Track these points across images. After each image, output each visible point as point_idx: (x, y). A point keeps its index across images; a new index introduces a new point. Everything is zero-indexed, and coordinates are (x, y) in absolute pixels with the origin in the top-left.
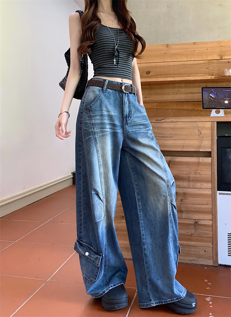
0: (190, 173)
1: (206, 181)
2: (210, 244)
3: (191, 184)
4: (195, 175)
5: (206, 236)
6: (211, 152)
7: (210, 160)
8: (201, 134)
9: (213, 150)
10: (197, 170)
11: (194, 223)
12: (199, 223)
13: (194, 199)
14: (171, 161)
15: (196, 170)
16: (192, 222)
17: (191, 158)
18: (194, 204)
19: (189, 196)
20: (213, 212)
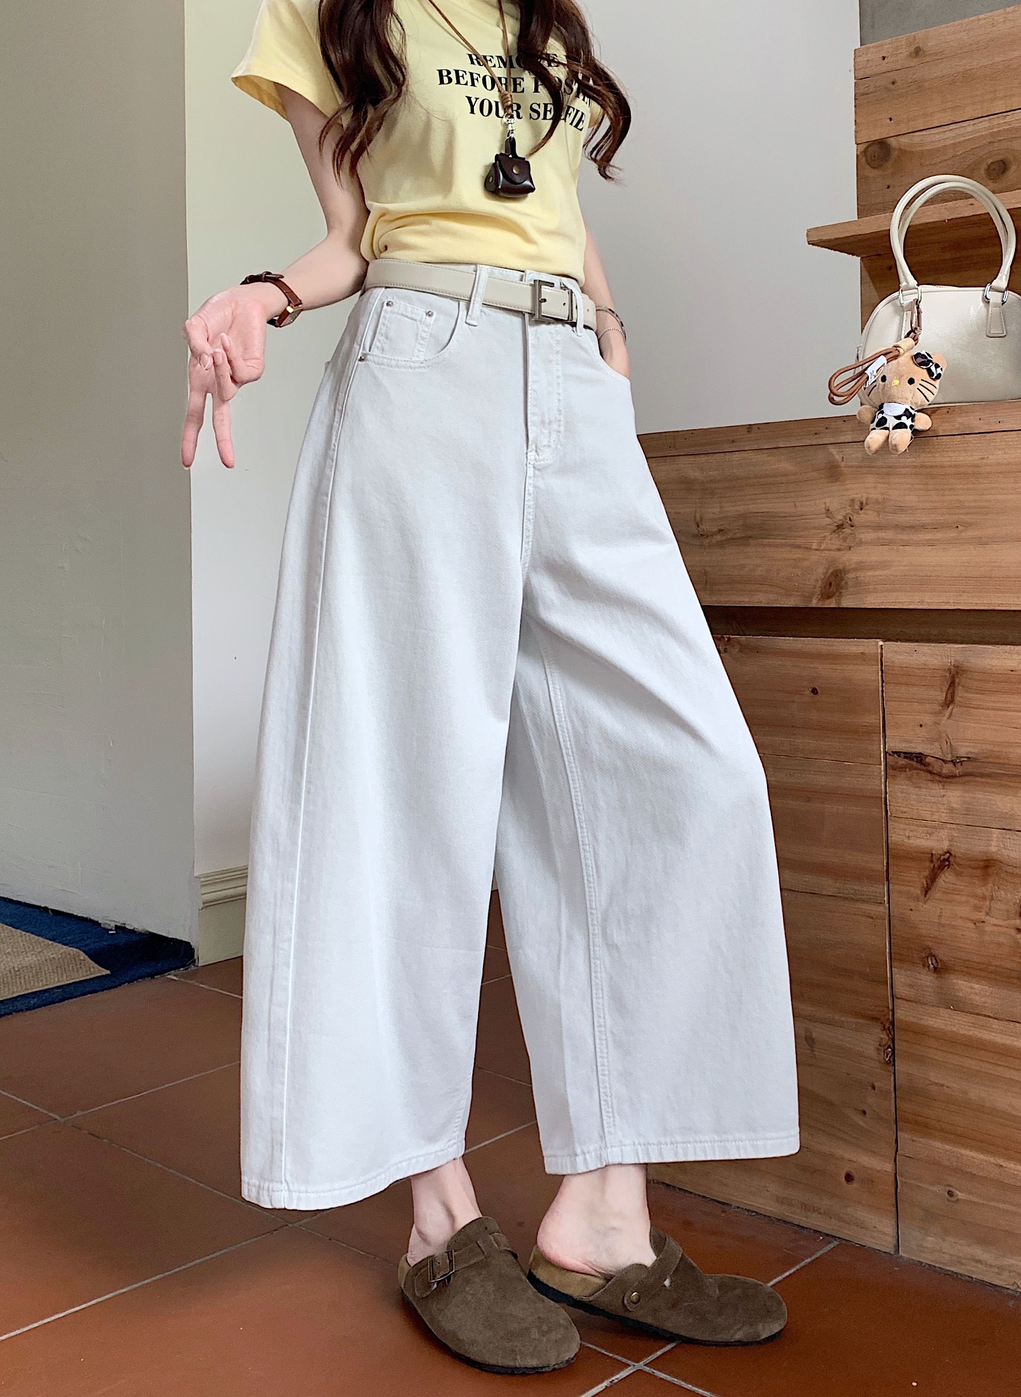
14: (964, 666)
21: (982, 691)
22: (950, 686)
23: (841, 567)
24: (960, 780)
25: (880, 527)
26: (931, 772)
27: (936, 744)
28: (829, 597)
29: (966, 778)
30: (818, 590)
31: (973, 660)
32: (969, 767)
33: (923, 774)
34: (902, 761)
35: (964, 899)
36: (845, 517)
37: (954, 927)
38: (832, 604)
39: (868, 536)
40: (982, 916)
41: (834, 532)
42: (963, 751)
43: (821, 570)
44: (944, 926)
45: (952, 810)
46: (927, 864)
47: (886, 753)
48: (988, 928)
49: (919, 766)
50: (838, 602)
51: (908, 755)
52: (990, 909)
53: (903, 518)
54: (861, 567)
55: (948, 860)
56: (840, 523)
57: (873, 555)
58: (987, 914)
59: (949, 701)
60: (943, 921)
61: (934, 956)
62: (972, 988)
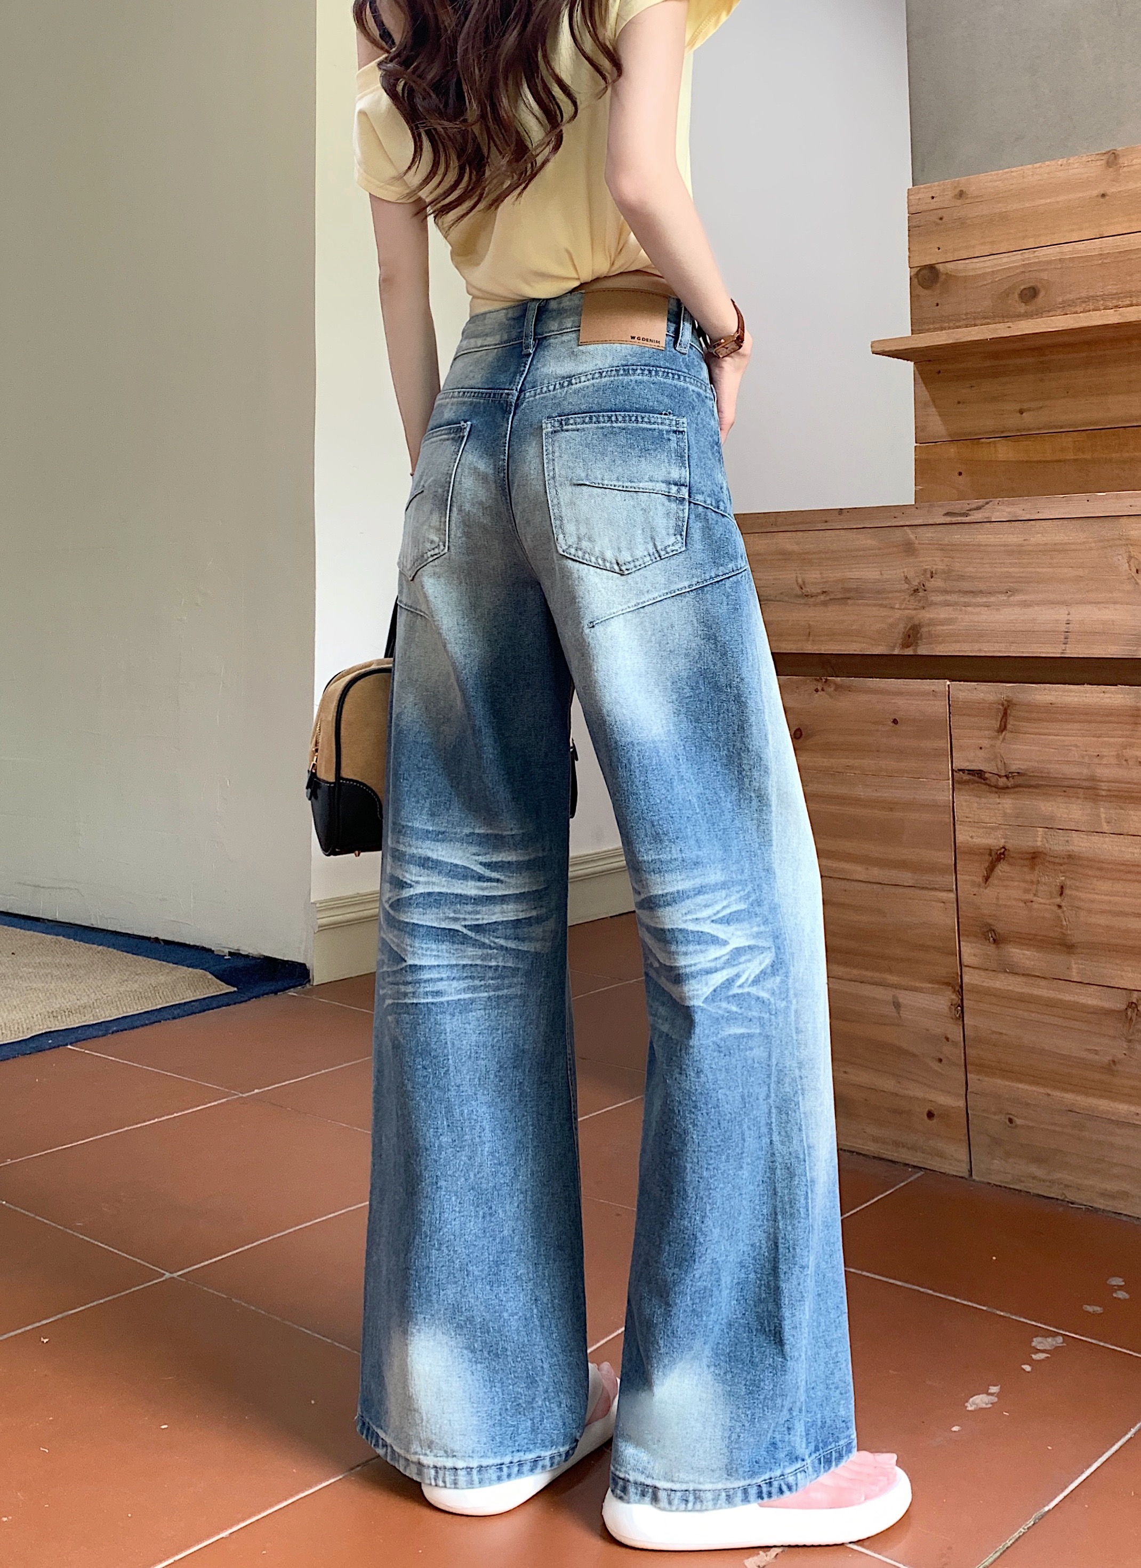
0: (1096, 760)
3: (1103, 816)
4: (1120, 771)
10: (1132, 746)
11: (1123, 1007)
15: (1125, 747)
16: (1116, 1003)
18: (1118, 914)
19: (1098, 873)
21: (1029, 720)
22: (1003, 717)
23: (917, 622)
24: (1012, 790)
25: (946, 592)
26: (989, 785)
27: (993, 763)
28: (908, 647)
29: (1016, 790)
30: (900, 641)
31: (1020, 696)
32: (1019, 780)
33: (983, 787)
34: (966, 777)
35: (1016, 884)
36: (919, 583)
37: (1009, 907)
38: (909, 651)
39: (940, 598)
40: (1031, 897)
41: (912, 595)
42: (1014, 768)
43: (901, 625)
44: (1000, 906)
45: (1005, 815)
46: (987, 857)
47: (953, 770)
48: (1035, 906)
49: (980, 780)
50: (915, 650)
51: (971, 772)
52: (1037, 891)
53: (966, 585)
54: (932, 622)
55: (1003, 853)
56: (916, 588)
57: (943, 613)
58: (1035, 895)
59: (1003, 728)
60: (1001, 902)
61: (994, 931)
62: (1024, 954)
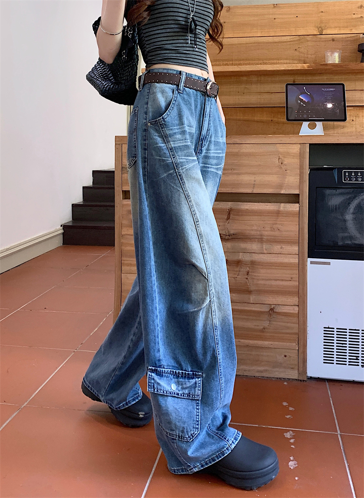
0: (263, 229)
1: (290, 242)
2: (294, 344)
3: (264, 247)
4: (271, 233)
5: (288, 331)
6: (299, 194)
7: (297, 208)
8: (283, 165)
9: (303, 191)
10: (276, 224)
11: (268, 310)
12: (277, 311)
13: (269, 271)
14: (233, 208)
15: (274, 224)
16: (266, 309)
17: (267, 204)
18: (268, 280)
19: (261, 267)
20: (301, 292)
21: (238, 215)
22: (229, 214)
24: (231, 240)
27: (224, 231)
31: (235, 207)
32: (234, 237)
35: (231, 272)
40: (236, 276)
42: (232, 232)
45: (228, 248)
48: (238, 279)
52: (238, 274)
59: (228, 218)
